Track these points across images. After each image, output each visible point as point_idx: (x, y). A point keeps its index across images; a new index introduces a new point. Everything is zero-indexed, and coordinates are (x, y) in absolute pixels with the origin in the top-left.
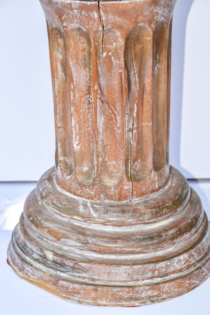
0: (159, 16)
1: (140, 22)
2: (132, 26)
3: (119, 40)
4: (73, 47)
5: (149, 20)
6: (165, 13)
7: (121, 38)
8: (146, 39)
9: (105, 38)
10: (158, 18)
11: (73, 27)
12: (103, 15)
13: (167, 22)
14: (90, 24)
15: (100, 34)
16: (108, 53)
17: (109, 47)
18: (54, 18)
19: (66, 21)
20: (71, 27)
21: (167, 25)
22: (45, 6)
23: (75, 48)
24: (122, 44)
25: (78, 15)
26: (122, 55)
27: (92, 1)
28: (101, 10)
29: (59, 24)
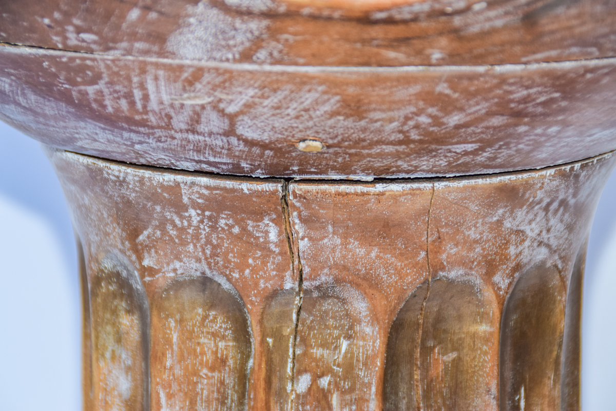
0: (527, 243)
1: (448, 263)
2: (415, 280)
3: (361, 331)
4: (175, 348)
5: (485, 256)
6: (551, 235)
7: (372, 325)
8: (473, 328)
9: (308, 322)
10: (520, 253)
11: (179, 272)
12: (301, 235)
13: (560, 266)
14: (248, 266)
15: (288, 304)
16: (316, 377)
17: (322, 356)
18: (107, 234)
19: (153, 250)
20: (172, 275)
21: (563, 279)
22: (73, 188)
23: (186, 354)
24: (374, 346)
25: (204, 230)
26: (374, 389)
27: (258, 179)
28: (295, 214)
29: (126, 261)
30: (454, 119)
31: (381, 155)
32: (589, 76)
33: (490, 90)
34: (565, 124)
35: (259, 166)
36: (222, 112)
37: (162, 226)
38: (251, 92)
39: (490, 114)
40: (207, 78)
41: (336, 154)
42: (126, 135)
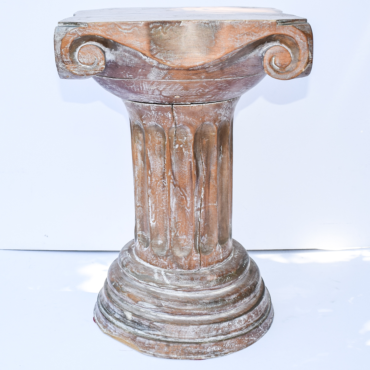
0: (222, 116)
1: (206, 121)
2: (199, 124)
3: (189, 135)
4: (150, 140)
5: (214, 119)
6: (227, 114)
7: (191, 134)
8: (211, 134)
9: (178, 133)
10: (221, 118)
11: (151, 124)
12: (176, 116)
13: (229, 121)
14: (165, 122)
15: (173, 130)
16: (180, 145)
17: (181, 140)
18: (135, 117)
19: (145, 120)
20: (149, 125)
21: (229, 123)
23: (153, 141)
24: (191, 138)
25: (156, 115)
26: (192, 147)
27: (166, 104)
28: (174, 111)
29: (139, 122)
30: (207, 90)
31: (192, 98)
32: (234, 81)
33: (214, 84)
34: (229, 91)
35: (167, 102)
36: (159, 90)
37: (147, 115)
38: (165, 86)
39: (214, 89)
40: (155, 83)
41: (183, 98)
42: (139, 96)
